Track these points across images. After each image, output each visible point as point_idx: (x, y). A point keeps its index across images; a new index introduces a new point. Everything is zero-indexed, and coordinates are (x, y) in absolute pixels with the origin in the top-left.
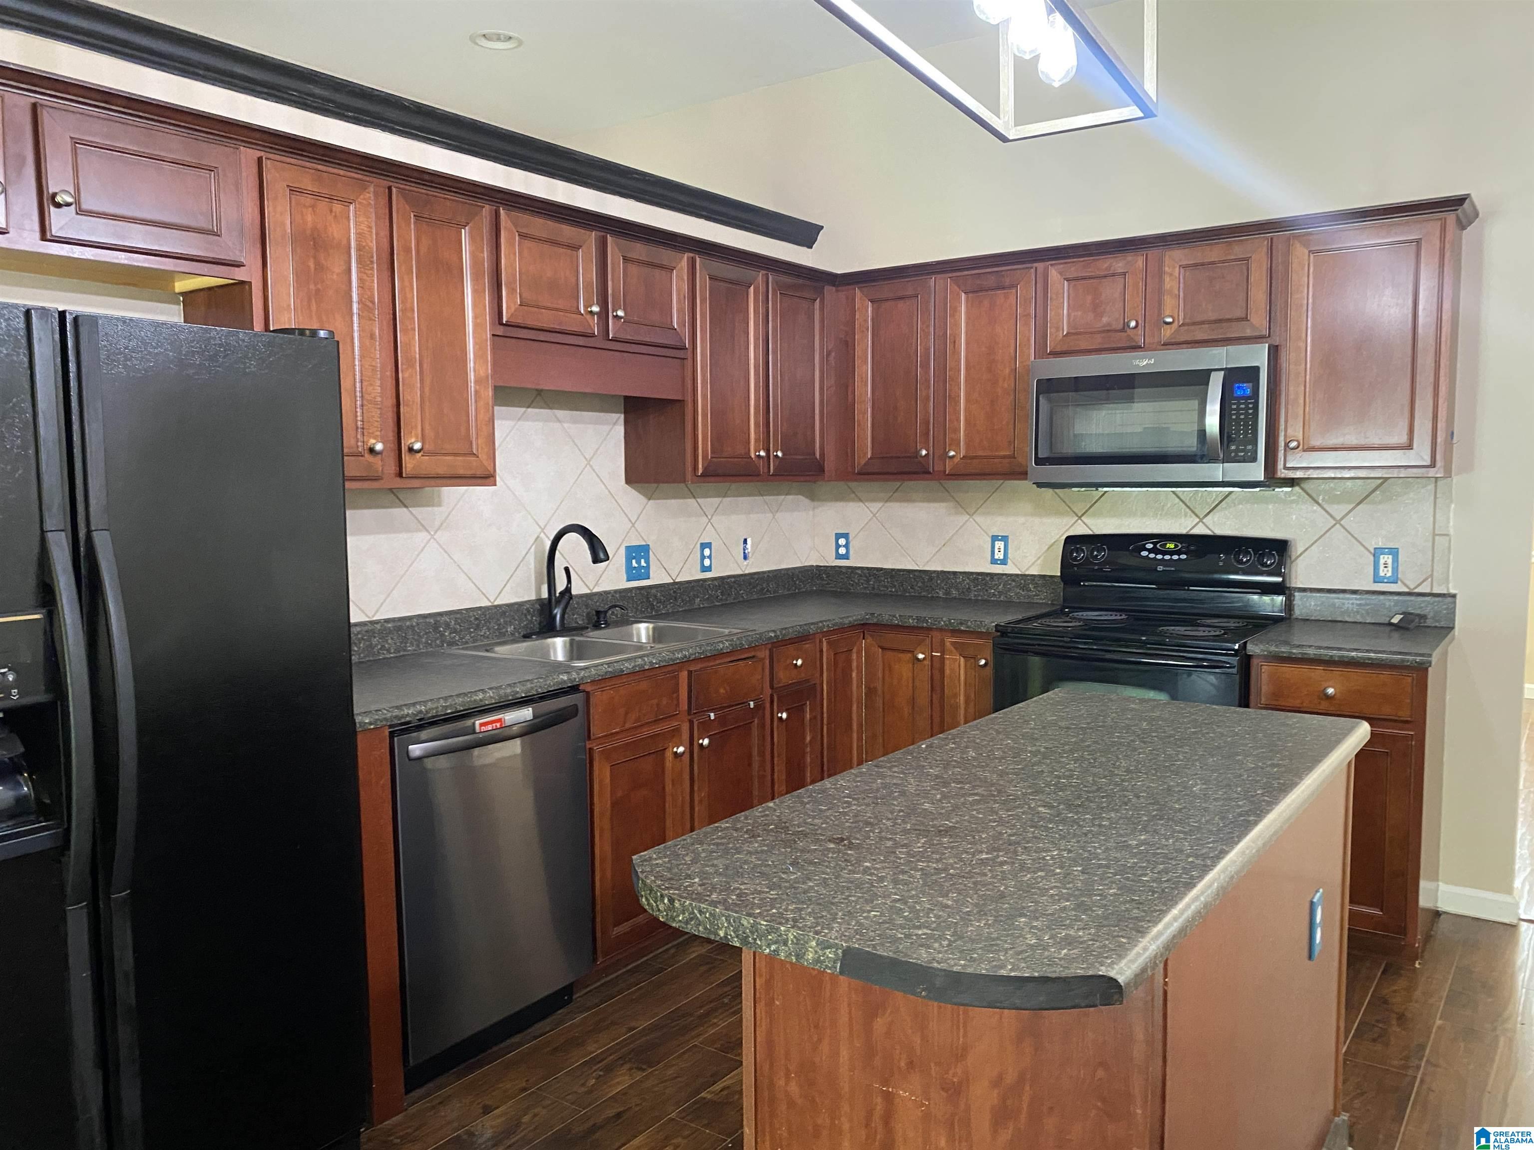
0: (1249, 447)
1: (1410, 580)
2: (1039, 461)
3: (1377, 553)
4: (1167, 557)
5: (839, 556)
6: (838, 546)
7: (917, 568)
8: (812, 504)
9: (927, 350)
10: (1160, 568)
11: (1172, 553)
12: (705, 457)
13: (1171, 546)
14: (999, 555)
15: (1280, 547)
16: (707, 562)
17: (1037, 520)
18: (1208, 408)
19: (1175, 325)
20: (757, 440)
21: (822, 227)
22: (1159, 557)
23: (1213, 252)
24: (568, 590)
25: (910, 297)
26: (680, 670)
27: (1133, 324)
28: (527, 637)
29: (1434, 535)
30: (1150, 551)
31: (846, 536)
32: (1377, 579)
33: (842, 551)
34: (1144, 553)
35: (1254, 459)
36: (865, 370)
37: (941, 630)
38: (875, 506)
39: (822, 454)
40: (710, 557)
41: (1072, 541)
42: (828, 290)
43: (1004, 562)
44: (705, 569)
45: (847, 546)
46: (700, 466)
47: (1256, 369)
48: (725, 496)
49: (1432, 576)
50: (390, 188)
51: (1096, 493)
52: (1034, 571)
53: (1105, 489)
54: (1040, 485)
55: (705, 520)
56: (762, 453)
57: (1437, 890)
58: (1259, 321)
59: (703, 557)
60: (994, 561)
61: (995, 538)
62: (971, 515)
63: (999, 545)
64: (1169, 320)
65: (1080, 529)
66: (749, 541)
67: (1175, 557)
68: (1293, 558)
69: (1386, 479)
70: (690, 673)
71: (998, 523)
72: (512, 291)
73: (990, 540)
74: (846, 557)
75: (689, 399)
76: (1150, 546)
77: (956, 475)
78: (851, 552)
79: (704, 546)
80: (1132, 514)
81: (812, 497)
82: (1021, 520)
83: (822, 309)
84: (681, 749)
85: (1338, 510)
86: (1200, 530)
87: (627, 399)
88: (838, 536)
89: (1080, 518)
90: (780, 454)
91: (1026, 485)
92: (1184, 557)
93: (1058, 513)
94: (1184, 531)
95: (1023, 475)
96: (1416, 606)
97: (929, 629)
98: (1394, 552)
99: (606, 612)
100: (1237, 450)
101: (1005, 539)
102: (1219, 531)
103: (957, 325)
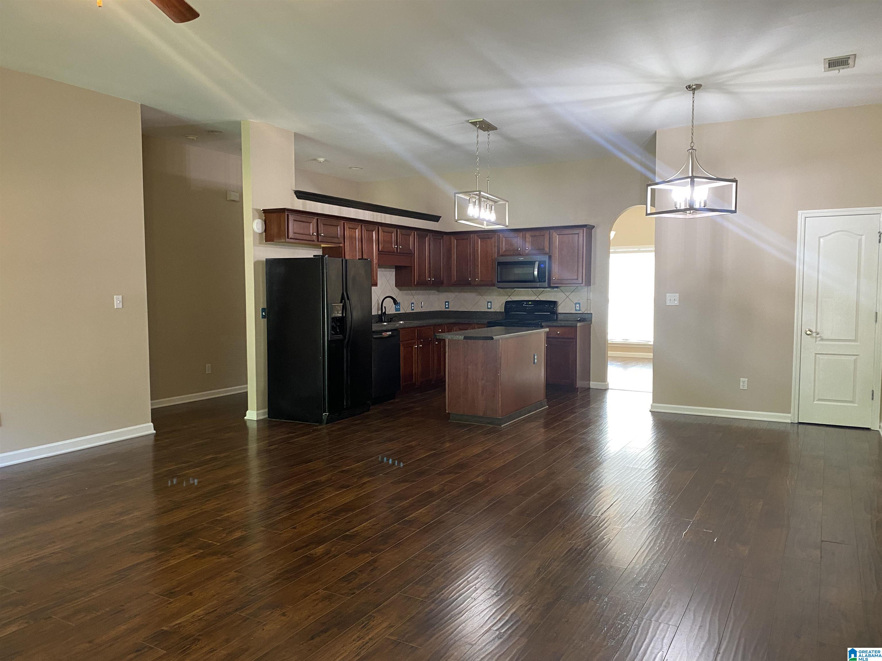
0: (544, 279)
1: (583, 310)
2: (498, 282)
3: (576, 304)
4: (529, 306)
5: (446, 308)
6: (446, 305)
7: (468, 310)
8: (439, 293)
9: (470, 253)
10: (527, 309)
11: (530, 305)
12: (416, 280)
13: (530, 303)
14: (489, 307)
15: (555, 303)
16: (413, 308)
17: (499, 297)
18: (535, 270)
19: (528, 250)
20: (428, 276)
21: (441, 217)
22: (527, 306)
23: (537, 233)
24: (385, 312)
25: (466, 239)
26: (416, 329)
27: (519, 249)
28: (377, 322)
29: (588, 299)
30: (525, 304)
31: (448, 302)
32: (576, 310)
33: (447, 306)
34: (524, 305)
35: (545, 282)
36: (454, 256)
37: (474, 324)
38: (457, 294)
39: (443, 280)
40: (413, 307)
41: (507, 303)
42: (445, 236)
43: (490, 308)
44: (413, 310)
45: (448, 305)
46: (416, 282)
47: (545, 261)
48: (417, 290)
49: (587, 309)
50: (362, 225)
51: (513, 290)
52: (498, 311)
53: (515, 289)
54: (498, 288)
55: (412, 297)
56: (429, 279)
57: (590, 383)
58: (547, 250)
59: (412, 306)
60: (488, 308)
61: (488, 302)
62: (482, 296)
63: (489, 304)
64: (527, 249)
65: (509, 299)
66: (422, 303)
67: (531, 306)
68: (558, 305)
69: (578, 286)
70: (417, 330)
71: (489, 298)
72: (381, 244)
73: (487, 302)
74: (448, 308)
75: (413, 266)
76: (525, 303)
77: (477, 285)
78: (449, 306)
79: (412, 303)
80: (522, 295)
81: (438, 291)
82: (494, 297)
83: (443, 241)
84: (416, 346)
85: (568, 294)
86: (537, 299)
87: (396, 266)
88: (446, 302)
89: (509, 296)
90: (433, 279)
91: (495, 288)
92: (533, 306)
93: (504, 295)
94: (534, 299)
95: (494, 285)
96: (584, 316)
97: (471, 324)
98: (579, 304)
99: (393, 318)
100: (542, 280)
101: (491, 302)
102: (541, 299)
103: (478, 247)
